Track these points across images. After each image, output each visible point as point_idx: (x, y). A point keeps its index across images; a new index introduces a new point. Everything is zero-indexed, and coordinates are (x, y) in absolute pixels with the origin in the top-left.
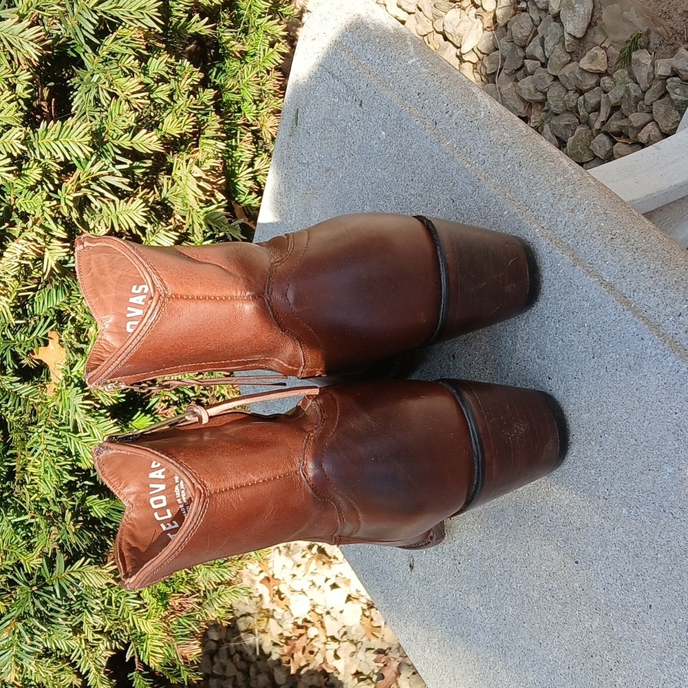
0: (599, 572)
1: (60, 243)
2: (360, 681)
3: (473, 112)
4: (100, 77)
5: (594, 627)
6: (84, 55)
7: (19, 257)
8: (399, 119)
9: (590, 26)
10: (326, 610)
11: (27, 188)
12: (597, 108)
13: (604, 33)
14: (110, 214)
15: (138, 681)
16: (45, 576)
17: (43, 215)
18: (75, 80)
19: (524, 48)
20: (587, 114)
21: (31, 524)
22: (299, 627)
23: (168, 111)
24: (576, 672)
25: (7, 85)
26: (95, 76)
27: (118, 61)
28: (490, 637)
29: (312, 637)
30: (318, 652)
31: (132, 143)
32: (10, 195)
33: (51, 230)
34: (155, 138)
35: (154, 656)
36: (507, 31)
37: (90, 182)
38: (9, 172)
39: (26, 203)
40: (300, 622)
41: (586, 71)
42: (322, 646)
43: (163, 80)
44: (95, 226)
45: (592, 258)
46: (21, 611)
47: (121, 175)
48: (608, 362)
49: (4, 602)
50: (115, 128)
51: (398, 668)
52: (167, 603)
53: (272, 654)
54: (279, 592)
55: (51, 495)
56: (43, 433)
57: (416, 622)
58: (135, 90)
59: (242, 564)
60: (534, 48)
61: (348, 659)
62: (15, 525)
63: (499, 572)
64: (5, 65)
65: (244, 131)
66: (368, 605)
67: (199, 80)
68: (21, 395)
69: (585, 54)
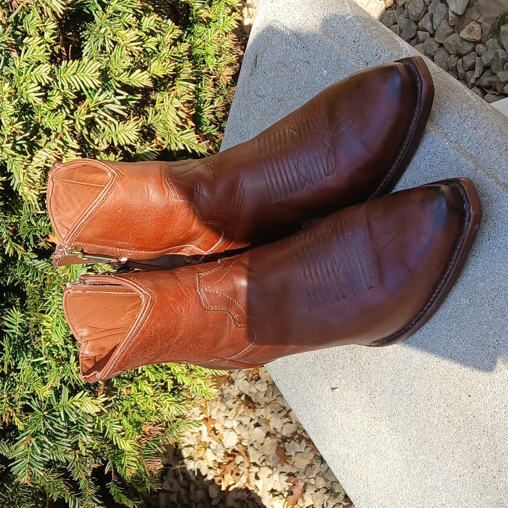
0: (488, 403)
1: (74, 153)
2: (274, 496)
3: (397, 55)
4: (106, 30)
5: (482, 444)
6: (95, 12)
7: (44, 161)
8: (339, 60)
9: (468, 6)
10: (250, 443)
11: (51, 110)
12: (472, 68)
13: (479, 12)
14: (111, 133)
15: (113, 489)
16: (53, 404)
17: (62, 131)
18: (86, 33)
19: (416, 22)
20: (464, 72)
21: (45, 365)
22: (229, 455)
23: (154, 59)
24: (466, 479)
25: (38, 32)
26: (102, 28)
27: (120, 18)
28: (398, 453)
29: (238, 463)
30: (242, 474)
31: (130, 79)
32: (38, 115)
33: (68, 143)
34: (147, 76)
35: (130, 469)
36: (404, 10)
37: (97, 108)
38: (39, 97)
39: (49, 122)
40: (229, 452)
41: (465, 40)
42: (246, 470)
43: (152, 33)
44: (99, 142)
45: (490, 164)
46: (35, 429)
47: (120, 104)
48: (501, 243)
49: (23, 423)
50: (117, 68)
51: (304, 487)
52: (141, 429)
53: (208, 475)
54: (214, 429)
55: (60, 343)
56: (56, 296)
57: (338, 442)
58: (133, 40)
59: (194, 403)
60: (425, 22)
61: (266, 480)
62: (33, 364)
63: (406, 404)
64: (37, 17)
65: (207, 78)
66: (282, 439)
67: (178, 35)
68: (38, 269)
69: (464, 28)
